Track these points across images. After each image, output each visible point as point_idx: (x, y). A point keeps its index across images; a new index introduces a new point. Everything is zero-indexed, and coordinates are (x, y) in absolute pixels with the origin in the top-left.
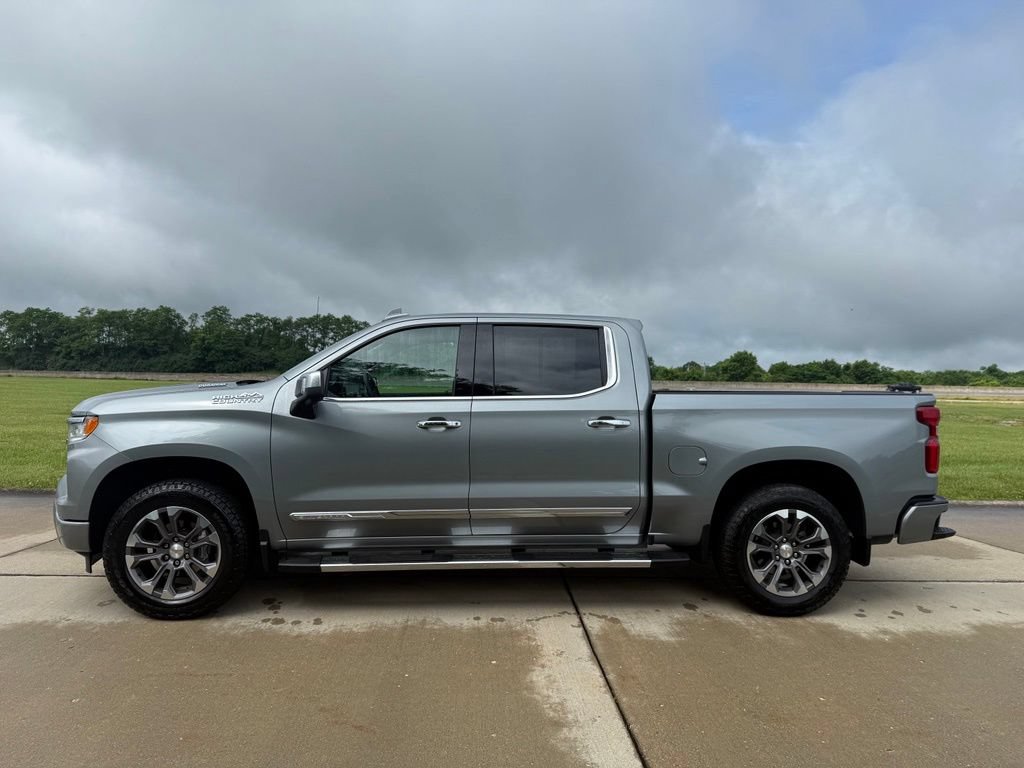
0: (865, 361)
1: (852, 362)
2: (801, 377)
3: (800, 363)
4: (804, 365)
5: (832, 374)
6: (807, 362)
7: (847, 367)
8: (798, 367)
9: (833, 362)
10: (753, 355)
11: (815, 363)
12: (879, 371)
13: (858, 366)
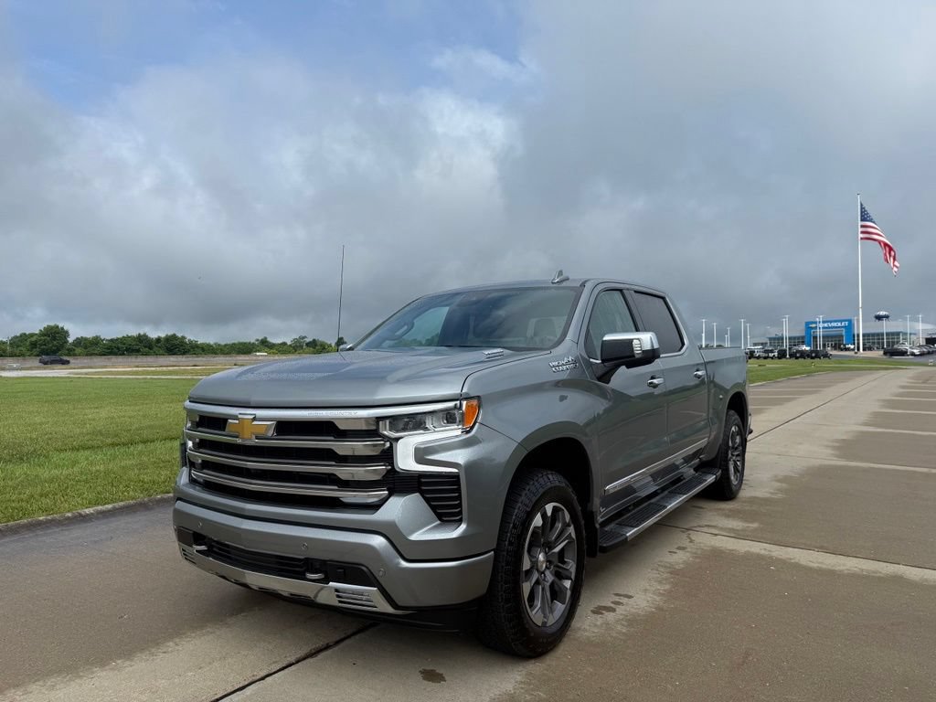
0: (175, 335)
1: (163, 335)
2: (115, 350)
3: (114, 337)
4: (117, 339)
5: (145, 347)
6: (120, 336)
7: (158, 340)
8: (112, 340)
9: (145, 335)
10: (65, 328)
11: (129, 337)
12: (186, 343)
13: (168, 339)
